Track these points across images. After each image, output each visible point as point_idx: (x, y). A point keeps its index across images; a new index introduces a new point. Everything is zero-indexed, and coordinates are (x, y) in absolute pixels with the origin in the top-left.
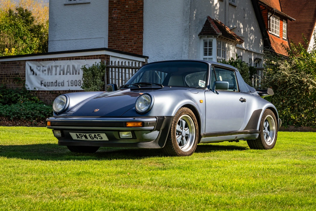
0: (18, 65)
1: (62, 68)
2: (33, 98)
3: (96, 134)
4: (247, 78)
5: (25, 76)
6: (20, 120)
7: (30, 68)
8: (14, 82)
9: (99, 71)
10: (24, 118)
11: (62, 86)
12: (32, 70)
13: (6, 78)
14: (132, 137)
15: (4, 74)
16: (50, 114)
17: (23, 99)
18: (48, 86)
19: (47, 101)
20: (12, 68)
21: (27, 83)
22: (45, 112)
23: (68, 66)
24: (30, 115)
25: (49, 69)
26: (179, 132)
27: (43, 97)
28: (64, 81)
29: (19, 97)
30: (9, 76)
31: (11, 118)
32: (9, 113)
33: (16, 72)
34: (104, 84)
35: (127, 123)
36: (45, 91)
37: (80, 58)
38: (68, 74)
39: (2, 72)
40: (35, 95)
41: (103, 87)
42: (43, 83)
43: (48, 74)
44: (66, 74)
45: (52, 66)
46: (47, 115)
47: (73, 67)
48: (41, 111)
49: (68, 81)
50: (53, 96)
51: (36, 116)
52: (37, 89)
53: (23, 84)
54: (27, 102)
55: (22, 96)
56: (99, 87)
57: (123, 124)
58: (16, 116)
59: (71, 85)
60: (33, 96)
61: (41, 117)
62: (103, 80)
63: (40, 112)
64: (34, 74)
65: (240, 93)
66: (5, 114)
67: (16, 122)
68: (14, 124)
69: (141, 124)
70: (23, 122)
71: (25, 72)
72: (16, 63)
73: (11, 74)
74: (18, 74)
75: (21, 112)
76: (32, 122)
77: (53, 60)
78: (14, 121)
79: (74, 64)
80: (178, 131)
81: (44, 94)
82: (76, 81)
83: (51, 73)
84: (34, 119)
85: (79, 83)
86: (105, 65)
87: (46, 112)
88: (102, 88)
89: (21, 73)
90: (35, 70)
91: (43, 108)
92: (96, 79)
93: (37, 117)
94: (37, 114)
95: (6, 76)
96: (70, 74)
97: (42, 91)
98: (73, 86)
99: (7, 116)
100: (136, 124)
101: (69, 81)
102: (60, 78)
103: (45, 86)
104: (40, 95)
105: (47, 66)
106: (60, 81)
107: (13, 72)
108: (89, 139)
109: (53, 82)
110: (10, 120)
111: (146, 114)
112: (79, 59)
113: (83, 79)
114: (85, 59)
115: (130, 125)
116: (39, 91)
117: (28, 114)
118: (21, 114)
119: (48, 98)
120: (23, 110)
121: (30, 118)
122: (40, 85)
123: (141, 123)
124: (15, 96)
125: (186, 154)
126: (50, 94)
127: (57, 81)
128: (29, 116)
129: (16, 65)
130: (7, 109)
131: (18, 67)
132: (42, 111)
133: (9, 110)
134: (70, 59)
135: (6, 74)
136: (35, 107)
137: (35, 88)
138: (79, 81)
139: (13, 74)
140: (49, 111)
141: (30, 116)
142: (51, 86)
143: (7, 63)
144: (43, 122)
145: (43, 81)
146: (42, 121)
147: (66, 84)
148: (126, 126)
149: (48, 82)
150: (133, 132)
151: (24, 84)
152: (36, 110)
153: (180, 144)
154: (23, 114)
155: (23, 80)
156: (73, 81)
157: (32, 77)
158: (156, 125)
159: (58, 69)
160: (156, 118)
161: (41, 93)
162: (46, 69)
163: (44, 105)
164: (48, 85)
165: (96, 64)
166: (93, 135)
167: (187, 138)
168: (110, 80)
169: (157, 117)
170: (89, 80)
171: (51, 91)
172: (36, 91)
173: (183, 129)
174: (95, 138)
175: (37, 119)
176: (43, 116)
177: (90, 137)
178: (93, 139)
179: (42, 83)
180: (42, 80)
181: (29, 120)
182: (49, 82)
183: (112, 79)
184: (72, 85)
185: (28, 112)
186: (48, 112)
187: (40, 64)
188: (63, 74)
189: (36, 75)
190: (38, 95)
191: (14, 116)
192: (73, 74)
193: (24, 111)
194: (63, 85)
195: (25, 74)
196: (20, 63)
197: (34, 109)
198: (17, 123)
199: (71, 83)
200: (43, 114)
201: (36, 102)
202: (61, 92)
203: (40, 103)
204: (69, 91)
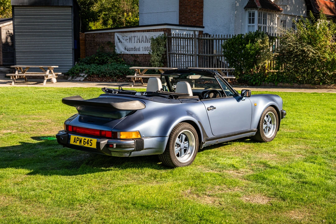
0: (110, 35)
1: (138, 38)
2: (119, 60)
6: (106, 77)
7: (118, 37)
9: (162, 41)
10: (108, 76)
11: (139, 51)
12: (119, 39)
13: (102, 44)
15: (101, 42)
17: (111, 61)
19: (129, 61)
20: (106, 37)
21: (116, 48)
23: (142, 37)
25: (130, 39)
27: (127, 59)
28: (140, 47)
29: (108, 59)
31: (100, 76)
32: (99, 72)
33: (109, 40)
36: (128, 54)
37: (150, 31)
38: (142, 42)
39: (100, 40)
40: (121, 57)
41: (165, 52)
43: (129, 43)
45: (132, 37)
47: (146, 37)
50: (133, 58)
52: (123, 53)
54: (113, 64)
55: (111, 59)
56: (162, 52)
58: (103, 74)
59: (144, 50)
60: (119, 58)
62: (165, 47)
63: (120, 71)
64: (120, 42)
66: (96, 73)
70: (108, 78)
71: (114, 40)
72: (108, 34)
73: (105, 42)
74: (110, 42)
76: (113, 79)
77: (133, 32)
78: (102, 77)
79: (146, 35)
81: (127, 56)
82: (148, 48)
83: (132, 41)
84: (115, 76)
86: (167, 36)
87: (124, 72)
89: (112, 41)
90: (121, 39)
92: (160, 46)
93: (117, 75)
94: (117, 73)
96: (144, 42)
97: (126, 54)
98: (146, 51)
99: (97, 74)
101: (143, 47)
102: (137, 45)
103: (128, 51)
104: (125, 57)
105: (129, 36)
106: (137, 47)
107: (107, 40)
109: (132, 48)
110: (99, 77)
114: (153, 31)
116: (124, 54)
117: (111, 73)
118: (106, 73)
119: (130, 59)
120: (109, 70)
121: (113, 76)
122: (124, 50)
124: (105, 59)
126: (131, 56)
127: (135, 47)
128: (111, 74)
130: (98, 69)
131: (110, 37)
133: (99, 70)
134: (144, 32)
135: (103, 42)
136: (117, 68)
137: (121, 52)
139: (107, 42)
142: (132, 51)
143: (103, 34)
145: (126, 47)
146: (121, 77)
147: (141, 49)
149: (129, 48)
151: (114, 49)
152: (117, 70)
154: (107, 72)
155: (113, 46)
156: (146, 47)
157: (119, 44)
159: (136, 38)
161: (125, 55)
162: (128, 38)
163: (126, 65)
165: (161, 35)
170: (155, 47)
171: (131, 55)
175: (117, 77)
179: (125, 49)
181: (111, 77)
187: (124, 35)
188: (139, 42)
189: (122, 42)
190: (123, 57)
192: (146, 42)
195: (114, 42)
201: (121, 63)
202: (138, 55)
203: (123, 64)
204: (144, 54)
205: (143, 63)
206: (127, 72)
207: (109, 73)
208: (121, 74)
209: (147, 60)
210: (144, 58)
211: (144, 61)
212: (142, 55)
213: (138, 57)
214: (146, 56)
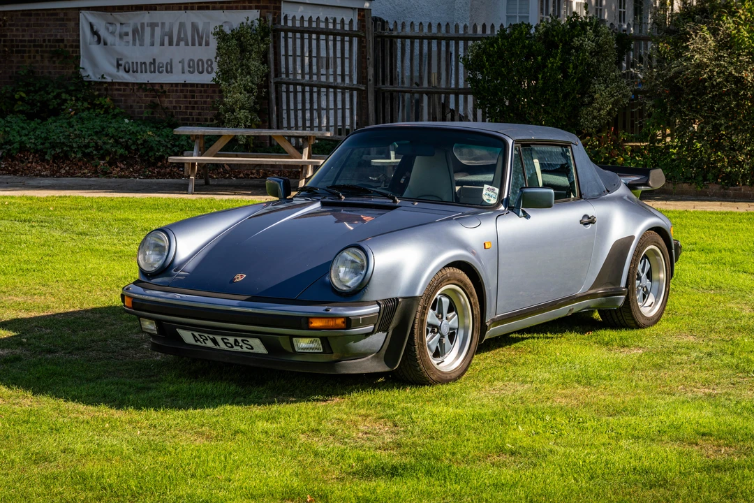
0: (62, 19)
1: (167, 29)
2: (98, 103)
3: (239, 339)
4: (610, 63)
5: (78, 47)
6: (69, 160)
7: (91, 26)
8: (54, 59)
9: (256, 40)
10: (78, 156)
11: (167, 72)
12: (95, 33)
13: (33, 49)
14: (322, 351)
15: (29, 41)
16: (140, 147)
17: (74, 105)
18: (134, 72)
19: (131, 106)
20: (48, 25)
21: (84, 62)
22: (127, 141)
23: (182, 25)
24: (91, 149)
25: (135, 31)
26: (433, 326)
27: (123, 98)
28: (171, 60)
29: (65, 101)
30: (41, 46)
31: (47, 157)
32: (42, 144)
33: (56, 35)
34: (266, 71)
35: (311, 320)
36: (126, 84)
37: (211, 5)
38: (182, 43)
39: (23, 36)
40: (103, 92)
41: (264, 79)
42: (121, 65)
43: (134, 44)
44: (178, 44)
45: (142, 25)
46: (133, 148)
47: (194, 27)
48: (117, 138)
49: (182, 62)
50: (146, 96)
51: (107, 150)
52: (109, 79)
53: (74, 66)
54: (84, 115)
55: (74, 98)
56: (256, 79)
57: (301, 323)
58: (58, 150)
59: (189, 71)
60: (99, 96)
61: (118, 154)
62: (265, 61)
63: (117, 142)
64: (99, 41)
65: (582, 200)
66: (32, 146)
67: (58, 166)
68: (53, 171)
69: (344, 322)
70: (76, 165)
71: (79, 35)
72: (56, 14)
73: (44, 41)
74: (62, 41)
75: (70, 142)
76: (96, 166)
77: (146, 10)
78: (54, 162)
79: (196, 20)
80: (429, 325)
81: (124, 90)
82: (200, 63)
83: (142, 40)
84: (102, 158)
85: (208, 66)
86: (270, 25)
87: (130, 142)
88: (262, 80)
89: (68, 37)
90: (103, 33)
91: (122, 131)
92: (249, 58)
93: (108, 153)
94: (108, 146)
95: (35, 46)
96: (187, 44)
97: (120, 84)
98: (192, 73)
99: (36, 151)
100: (331, 323)
101: (183, 60)
102: (163, 54)
103: (127, 72)
104: (116, 92)
105: (132, 22)
106: (162, 59)
107: (51, 35)
108: (222, 346)
109: (145, 63)
110: (43, 160)
111: (355, 295)
112: (208, 8)
113: (218, 58)
114: (222, 8)
115: (316, 323)
116: (112, 83)
117: (87, 146)
118: (71, 147)
119: (134, 101)
120: (77, 136)
121: (93, 156)
122: (115, 70)
123: (343, 320)
124: (55, 98)
125: (449, 378)
126: (138, 90)
127: (154, 60)
128: (88, 150)
129: (57, 20)
130: (38, 132)
131: (61, 25)
132: (120, 138)
133: (43, 135)
134: (186, 9)
135: (35, 41)
136: (103, 129)
137: (103, 76)
138: (207, 63)
139: (49, 41)
140: (138, 139)
141: (92, 152)
142: (142, 72)
143: (36, 15)
144: (123, 166)
145: (121, 59)
146: (122, 162)
147: (177, 67)
148: (308, 325)
149: (133, 63)
150: (325, 340)
151: (77, 66)
152: (107, 135)
153: (437, 354)
154: (74, 145)
155: (74, 55)
156: (193, 60)
157: (97, 50)
158: (379, 320)
159: (158, 31)
160: (379, 305)
161: (117, 87)
162: (130, 30)
163: (126, 121)
164: (133, 68)
165: (249, 22)
166: (231, 340)
167: (452, 337)
168: (283, 59)
169: (381, 302)
170: (232, 62)
171: (141, 84)
172: (106, 83)
173: (444, 319)
174: (236, 345)
175: (108, 159)
176: (122, 150)
177: (225, 343)
178: (232, 347)
179: (118, 65)
180: (120, 57)
181: (88, 161)
182: (137, 63)
183: (287, 56)
184: (191, 70)
185: (87, 141)
186: (135, 140)
187: (115, 18)
188: (171, 44)
189: (105, 44)
190: (110, 92)
191: (55, 150)
192: (193, 44)
193: (77, 139)
194: (169, 70)
195: (79, 40)
196: (65, 14)
197: (100, 132)
198: (62, 167)
199: (189, 67)
200: (122, 145)
201: (106, 112)
202: (166, 88)
203: (115, 116)
204: (185, 85)
205: (181, 113)
206: (141, 144)
207: (79, 147)
208: (121, 151)
209: (196, 103)
210: (185, 97)
211: (187, 108)
212: (179, 88)
213: (165, 92)
214: (191, 91)
